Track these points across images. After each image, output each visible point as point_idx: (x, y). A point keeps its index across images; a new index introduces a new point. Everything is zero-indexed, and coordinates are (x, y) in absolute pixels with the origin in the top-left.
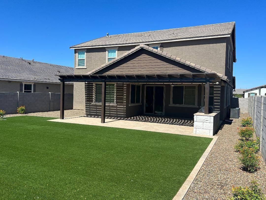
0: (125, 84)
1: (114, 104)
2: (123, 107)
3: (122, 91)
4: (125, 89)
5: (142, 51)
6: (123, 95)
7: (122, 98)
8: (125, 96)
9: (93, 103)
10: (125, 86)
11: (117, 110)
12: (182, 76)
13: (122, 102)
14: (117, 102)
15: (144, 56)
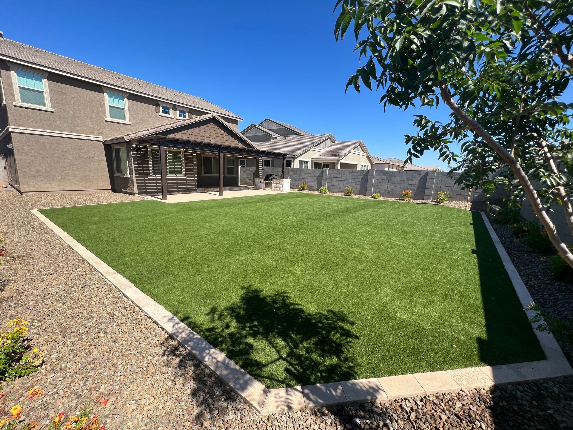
0: (195, 153)
1: (184, 176)
2: (194, 179)
3: (192, 161)
4: (195, 158)
5: (213, 120)
6: (192, 166)
7: (193, 169)
8: (195, 166)
9: (151, 176)
10: (195, 156)
11: (186, 183)
12: (242, 150)
13: (193, 174)
14: (186, 174)
15: (212, 125)
